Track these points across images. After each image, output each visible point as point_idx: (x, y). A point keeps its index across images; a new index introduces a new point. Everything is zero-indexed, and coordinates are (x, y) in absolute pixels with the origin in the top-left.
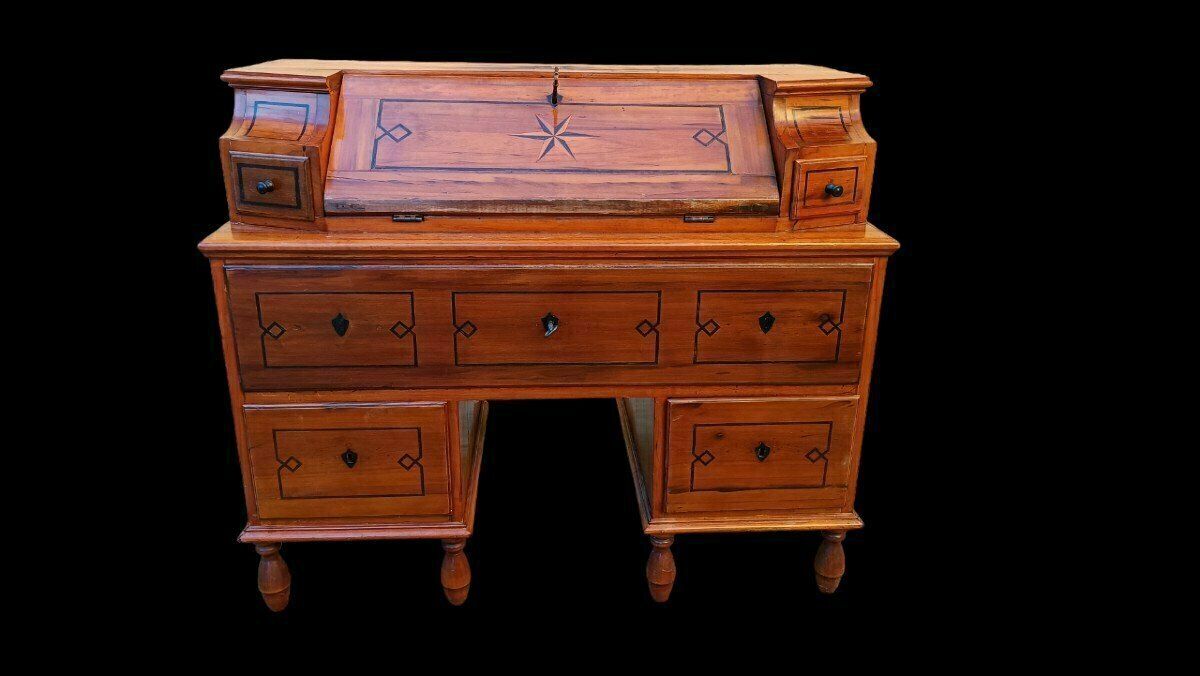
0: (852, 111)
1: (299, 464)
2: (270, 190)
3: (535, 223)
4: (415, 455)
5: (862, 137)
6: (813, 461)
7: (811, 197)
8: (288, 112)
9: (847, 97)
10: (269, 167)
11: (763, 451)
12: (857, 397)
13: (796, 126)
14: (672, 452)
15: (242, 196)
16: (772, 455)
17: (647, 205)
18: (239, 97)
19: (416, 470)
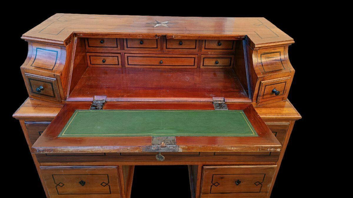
1: (64, 185)
2: (42, 89)
4: (106, 182)
6: (257, 185)
8: (50, 54)
9: (283, 47)
10: (41, 81)
11: (238, 182)
12: (276, 166)
13: (262, 63)
14: (203, 182)
15: (32, 90)
16: (241, 184)
19: (107, 187)
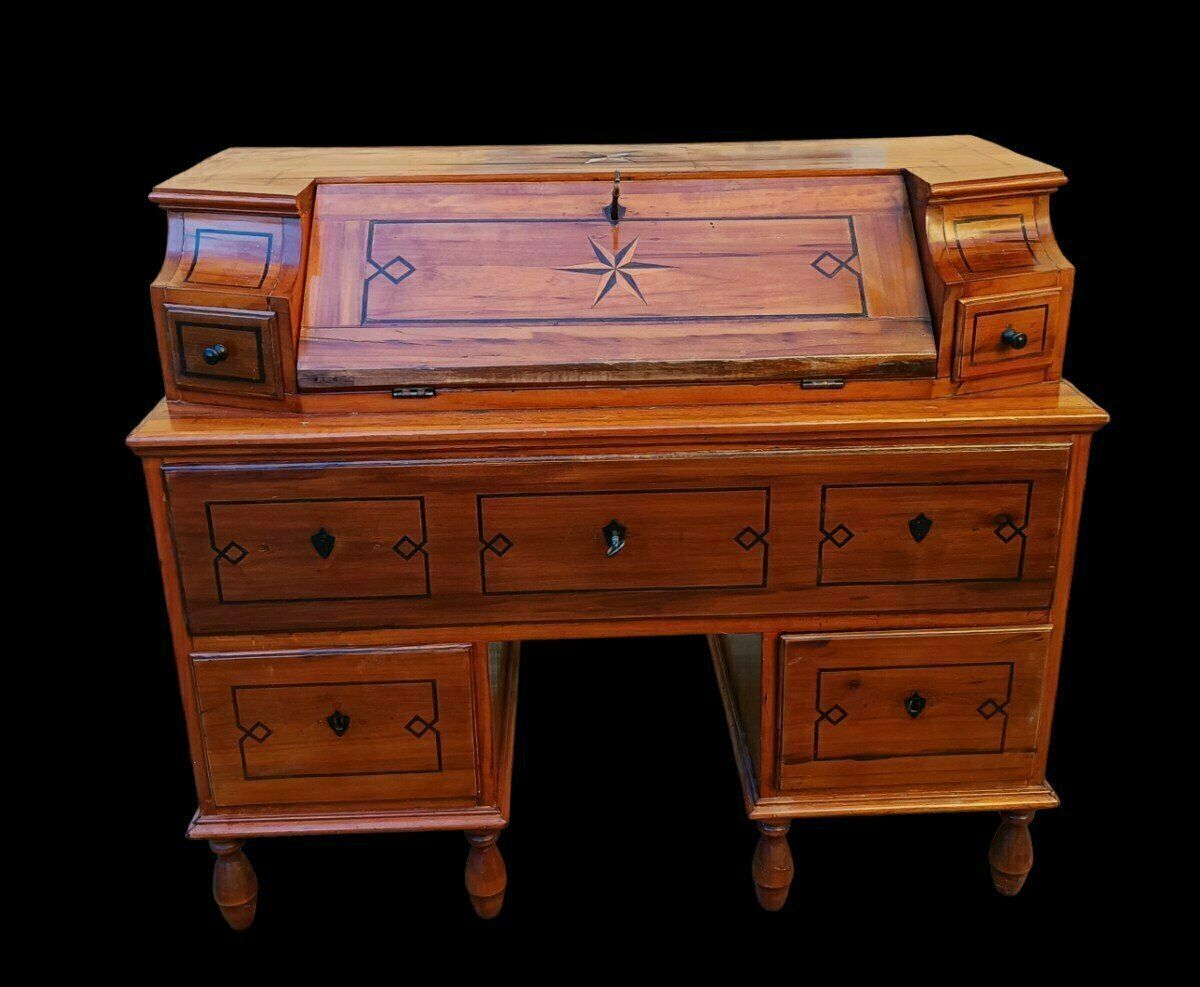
0: (1040, 223)
1: (269, 732)
2: (222, 357)
3: (591, 395)
4: (429, 719)
5: (1055, 261)
6: (987, 717)
7: (982, 349)
8: (245, 244)
9: (1031, 199)
10: (220, 327)
11: (916, 704)
12: (1050, 628)
13: (959, 247)
14: (786, 708)
15: (183, 363)
16: (927, 710)
17: (748, 367)
18: (174, 224)
